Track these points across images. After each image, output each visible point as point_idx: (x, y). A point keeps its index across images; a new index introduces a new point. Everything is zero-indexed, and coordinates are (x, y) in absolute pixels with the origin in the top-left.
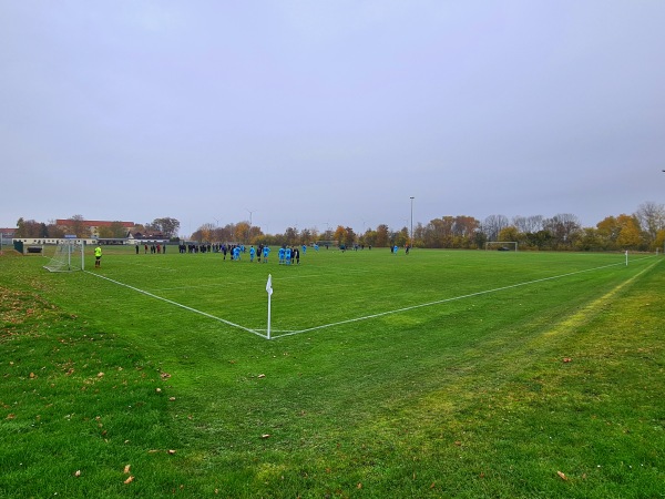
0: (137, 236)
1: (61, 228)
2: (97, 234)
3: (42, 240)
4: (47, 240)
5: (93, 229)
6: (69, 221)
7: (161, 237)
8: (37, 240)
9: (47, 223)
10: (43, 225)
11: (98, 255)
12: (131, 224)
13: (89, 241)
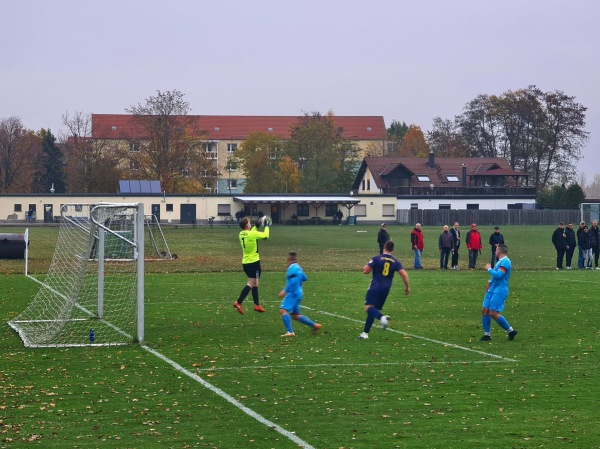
0: (396, 182)
1: (105, 150)
2: (239, 175)
3: (40, 202)
4: (57, 203)
5: (222, 153)
6: (137, 119)
7: (496, 184)
8: (25, 202)
9: (61, 133)
10: (47, 138)
11: (252, 257)
12: (371, 126)
13: (207, 208)
